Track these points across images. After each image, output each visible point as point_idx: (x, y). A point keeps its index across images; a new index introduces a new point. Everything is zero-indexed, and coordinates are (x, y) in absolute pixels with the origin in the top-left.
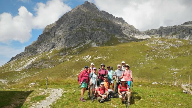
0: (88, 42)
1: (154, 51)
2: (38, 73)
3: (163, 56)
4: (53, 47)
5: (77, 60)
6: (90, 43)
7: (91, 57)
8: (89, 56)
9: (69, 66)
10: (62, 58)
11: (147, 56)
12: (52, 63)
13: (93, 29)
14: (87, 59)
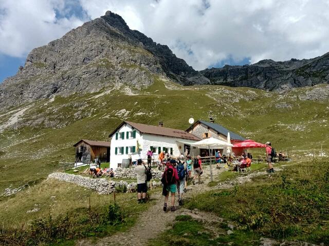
0: (118, 86)
1: (220, 105)
2: (38, 136)
3: (231, 113)
4: (55, 90)
5: (107, 117)
6: (122, 88)
7: (128, 112)
8: (124, 110)
9: (95, 126)
10: (79, 112)
11: (211, 113)
12: (61, 120)
13: (125, 65)
14: (123, 114)
